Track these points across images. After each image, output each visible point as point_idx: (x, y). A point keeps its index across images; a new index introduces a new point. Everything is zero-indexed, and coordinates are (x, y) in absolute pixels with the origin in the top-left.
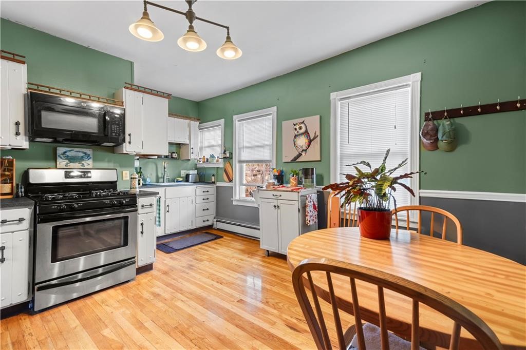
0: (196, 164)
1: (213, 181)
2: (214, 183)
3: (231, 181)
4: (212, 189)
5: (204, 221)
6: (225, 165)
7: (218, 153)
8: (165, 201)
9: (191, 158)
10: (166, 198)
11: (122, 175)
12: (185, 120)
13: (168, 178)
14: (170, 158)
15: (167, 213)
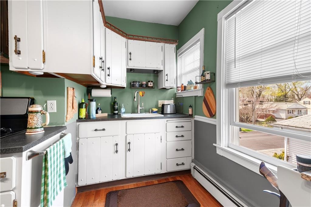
0: (176, 94)
1: (190, 113)
2: (191, 116)
3: (212, 115)
4: (188, 124)
5: (177, 165)
6: (204, 92)
7: (196, 77)
8: (126, 137)
9: (166, 85)
10: (127, 133)
11: (46, 106)
12: (158, 43)
13: (142, 108)
14: (146, 87)
15: (128, 153)
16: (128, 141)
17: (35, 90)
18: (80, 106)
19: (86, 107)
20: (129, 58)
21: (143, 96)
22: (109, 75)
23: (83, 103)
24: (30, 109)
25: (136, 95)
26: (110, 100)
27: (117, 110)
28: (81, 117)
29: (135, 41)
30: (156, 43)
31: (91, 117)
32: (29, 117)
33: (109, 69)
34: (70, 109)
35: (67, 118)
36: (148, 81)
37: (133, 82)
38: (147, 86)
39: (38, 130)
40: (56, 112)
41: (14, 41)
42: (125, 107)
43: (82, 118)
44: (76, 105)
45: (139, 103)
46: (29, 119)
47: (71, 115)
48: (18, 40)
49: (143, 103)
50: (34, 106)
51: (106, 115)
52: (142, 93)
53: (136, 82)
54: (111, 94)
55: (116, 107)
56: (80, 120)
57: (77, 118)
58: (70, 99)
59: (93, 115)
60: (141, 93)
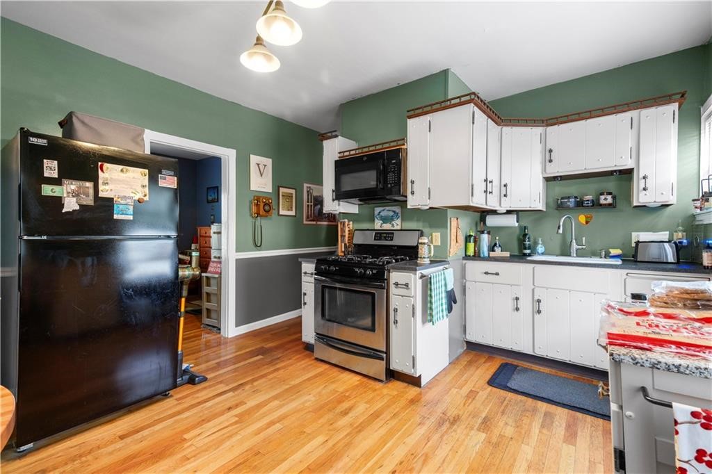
2: (709, 271)
8: (533, 290)
9: (641, 200)
10: (535, 284)
11: (432, 238)
12: (619, 115)
13: (580, 247)
14: (593, 205)
15: (537, 316)
16: (536, 298)
17: (423, 222)
18: (468, 238)
19: (475, 242)
20: (548, 158)
21: (587, 222)
22: (505, 196)
23: (470, 236)
24: (420, 241)
25: (561, 223)
26: (518, 232)
27: (529, 249)
28: (468, 254)
29: (561, 126)
30: (613, 116)
31: (482, 256)
32: (420, 247)
33: (505, 186)
34: (453, 242)
35: (450, 252)
36: (599, 193)
37: (562, 198)
38: (596, 204)
39: (425, 260)
40: (440, 244)
41: (410, 184)
42: (544, 243)
43: (469, 256)
44: (462, 239)
45: (574, 237)
46: (419, 250)
47: (455, 249)
48: (413, 182)
49: (584, 239)
50: (423, 238)
51: (507, 254)
52: (586, 217)
53: (569, 198)
54: (517, 222)
55: (527, 243)
56: (467, 257)
57: (464, 256)
58: (454, 230)
59: (483, 253)
60: (582, 219)
